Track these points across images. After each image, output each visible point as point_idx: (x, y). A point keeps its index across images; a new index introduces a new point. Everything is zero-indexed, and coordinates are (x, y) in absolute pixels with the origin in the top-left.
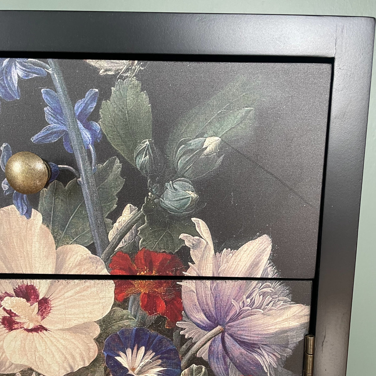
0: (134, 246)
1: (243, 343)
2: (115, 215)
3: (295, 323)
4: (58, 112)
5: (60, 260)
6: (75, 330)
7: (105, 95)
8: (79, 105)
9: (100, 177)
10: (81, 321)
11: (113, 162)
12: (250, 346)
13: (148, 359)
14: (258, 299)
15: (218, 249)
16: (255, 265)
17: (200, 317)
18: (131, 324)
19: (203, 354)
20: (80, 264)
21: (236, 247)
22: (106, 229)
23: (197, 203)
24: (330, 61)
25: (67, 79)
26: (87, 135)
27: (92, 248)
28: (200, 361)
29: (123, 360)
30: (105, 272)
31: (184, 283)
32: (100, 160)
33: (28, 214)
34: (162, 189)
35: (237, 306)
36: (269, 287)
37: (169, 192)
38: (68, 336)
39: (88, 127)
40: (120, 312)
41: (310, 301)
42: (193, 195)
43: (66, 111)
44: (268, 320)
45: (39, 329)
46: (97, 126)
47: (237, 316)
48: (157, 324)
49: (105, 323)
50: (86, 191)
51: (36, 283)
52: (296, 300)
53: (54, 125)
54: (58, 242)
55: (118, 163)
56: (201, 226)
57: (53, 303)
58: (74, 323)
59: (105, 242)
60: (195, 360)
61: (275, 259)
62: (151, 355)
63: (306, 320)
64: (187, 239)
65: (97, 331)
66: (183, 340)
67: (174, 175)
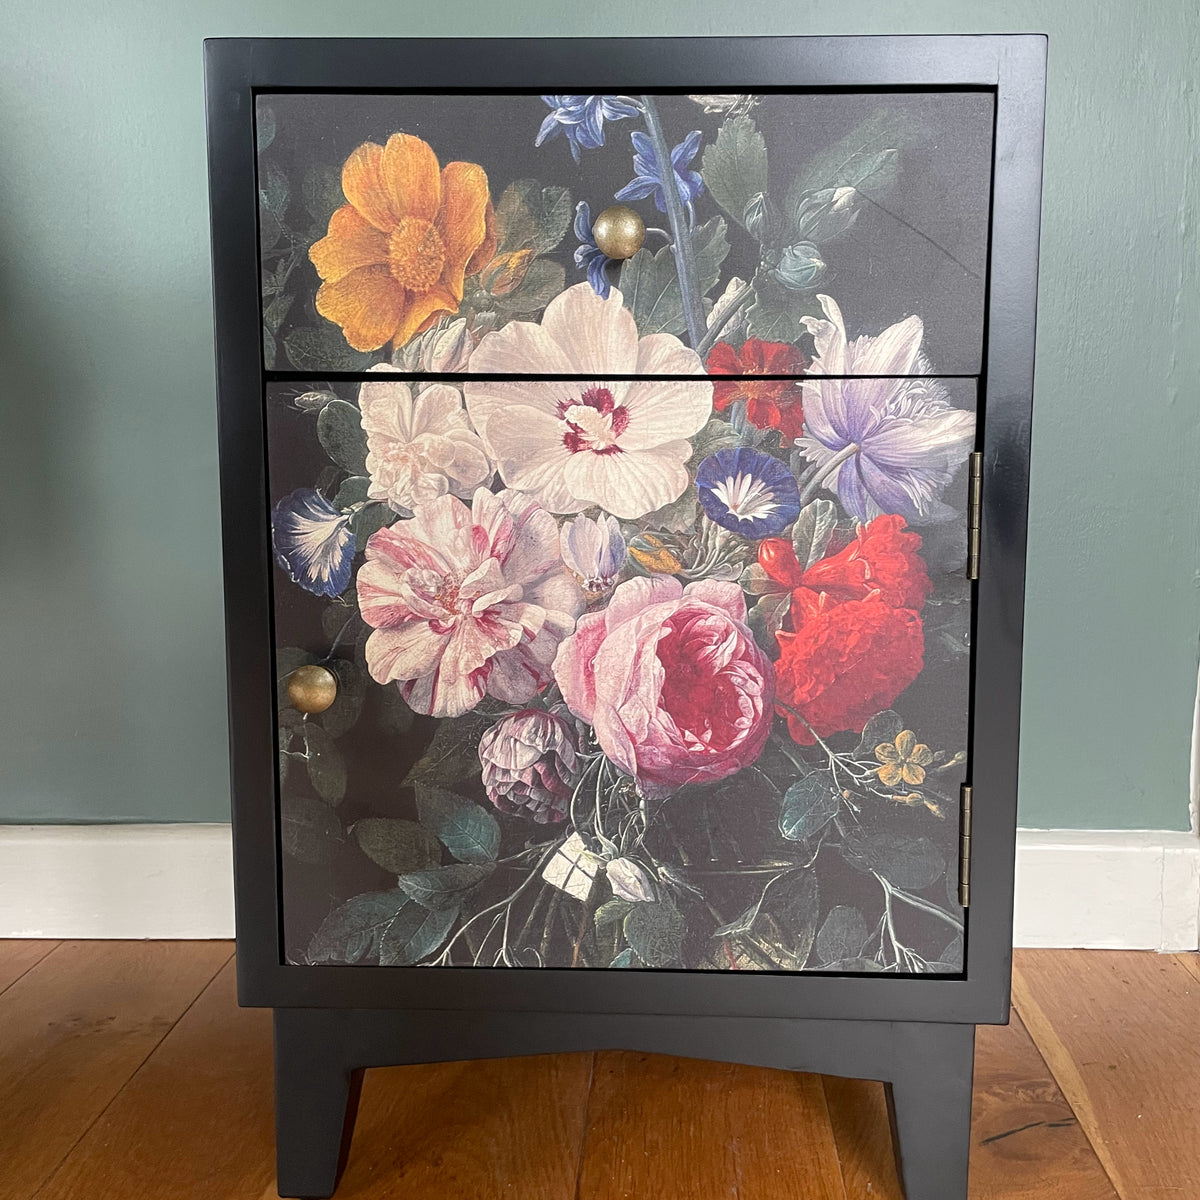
0: (740, 333)
1: (885, 468)
2: (717, 293)
3: (954, 438)
4: (650, 161)
5: (643, 356)
6: (660, 451)
7: (710, 137)
8: (677, 152)
9: (699, 243)
10: (669, 438)
11: (717, 222)
12: (894, 471)
13: (755, 492)
14: (905, 405)
15: (851, 336)
16: (901, 357)
17: (827, 432)
18: (734, 442)
19: (831, 484)
20: (668, 361)
21: (875, 333)
22: (705, 311)
23: (823, 275)
24: (993, 89)
25: (662, 119)
26: (685, 189)
27: (685, 339)
28: (826, 494)
29: (722, 493)
30: (701, 371)
31: (804, 384)
32: (700, 221)
33: (606, 294)
34: (779, 256)
35: (877, 415)
36: (921, 387)
37: (788, 261)
38: (650, 459)
39: (687, 179)
40: (720, 425)
41: (975, 405)
42: (820, 264)
43: (660, 159)
44: (920, 434)
45: (613, 450)
46: (698, 177)
47: (877, 429)
48: (768, 442)
49: (700, 440)
50: (680, 261)
51: (611, 385)
52: (957, 405)
53: (644, 177)
54: (642, 330)
55: (723, 224)
56: (829, 305)
57: (632, 414)
58: (657, 442)
59: (702, 330)
60: (820, 492)
61: (927, 350)
62: (760, 485)
63: (972, 431)
64: (810, 324)
65: (689, 453)
66: (803, 464)
67: (795, 238)
